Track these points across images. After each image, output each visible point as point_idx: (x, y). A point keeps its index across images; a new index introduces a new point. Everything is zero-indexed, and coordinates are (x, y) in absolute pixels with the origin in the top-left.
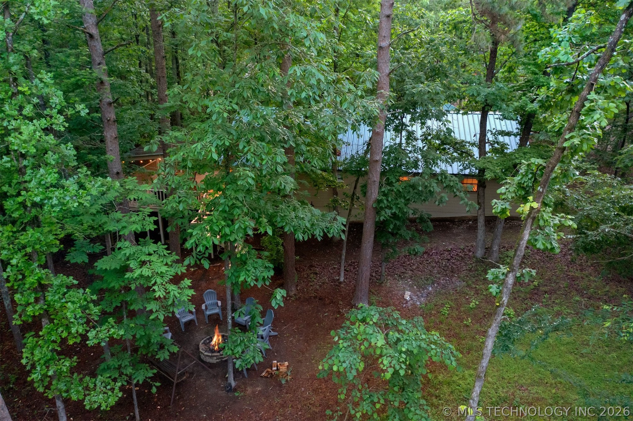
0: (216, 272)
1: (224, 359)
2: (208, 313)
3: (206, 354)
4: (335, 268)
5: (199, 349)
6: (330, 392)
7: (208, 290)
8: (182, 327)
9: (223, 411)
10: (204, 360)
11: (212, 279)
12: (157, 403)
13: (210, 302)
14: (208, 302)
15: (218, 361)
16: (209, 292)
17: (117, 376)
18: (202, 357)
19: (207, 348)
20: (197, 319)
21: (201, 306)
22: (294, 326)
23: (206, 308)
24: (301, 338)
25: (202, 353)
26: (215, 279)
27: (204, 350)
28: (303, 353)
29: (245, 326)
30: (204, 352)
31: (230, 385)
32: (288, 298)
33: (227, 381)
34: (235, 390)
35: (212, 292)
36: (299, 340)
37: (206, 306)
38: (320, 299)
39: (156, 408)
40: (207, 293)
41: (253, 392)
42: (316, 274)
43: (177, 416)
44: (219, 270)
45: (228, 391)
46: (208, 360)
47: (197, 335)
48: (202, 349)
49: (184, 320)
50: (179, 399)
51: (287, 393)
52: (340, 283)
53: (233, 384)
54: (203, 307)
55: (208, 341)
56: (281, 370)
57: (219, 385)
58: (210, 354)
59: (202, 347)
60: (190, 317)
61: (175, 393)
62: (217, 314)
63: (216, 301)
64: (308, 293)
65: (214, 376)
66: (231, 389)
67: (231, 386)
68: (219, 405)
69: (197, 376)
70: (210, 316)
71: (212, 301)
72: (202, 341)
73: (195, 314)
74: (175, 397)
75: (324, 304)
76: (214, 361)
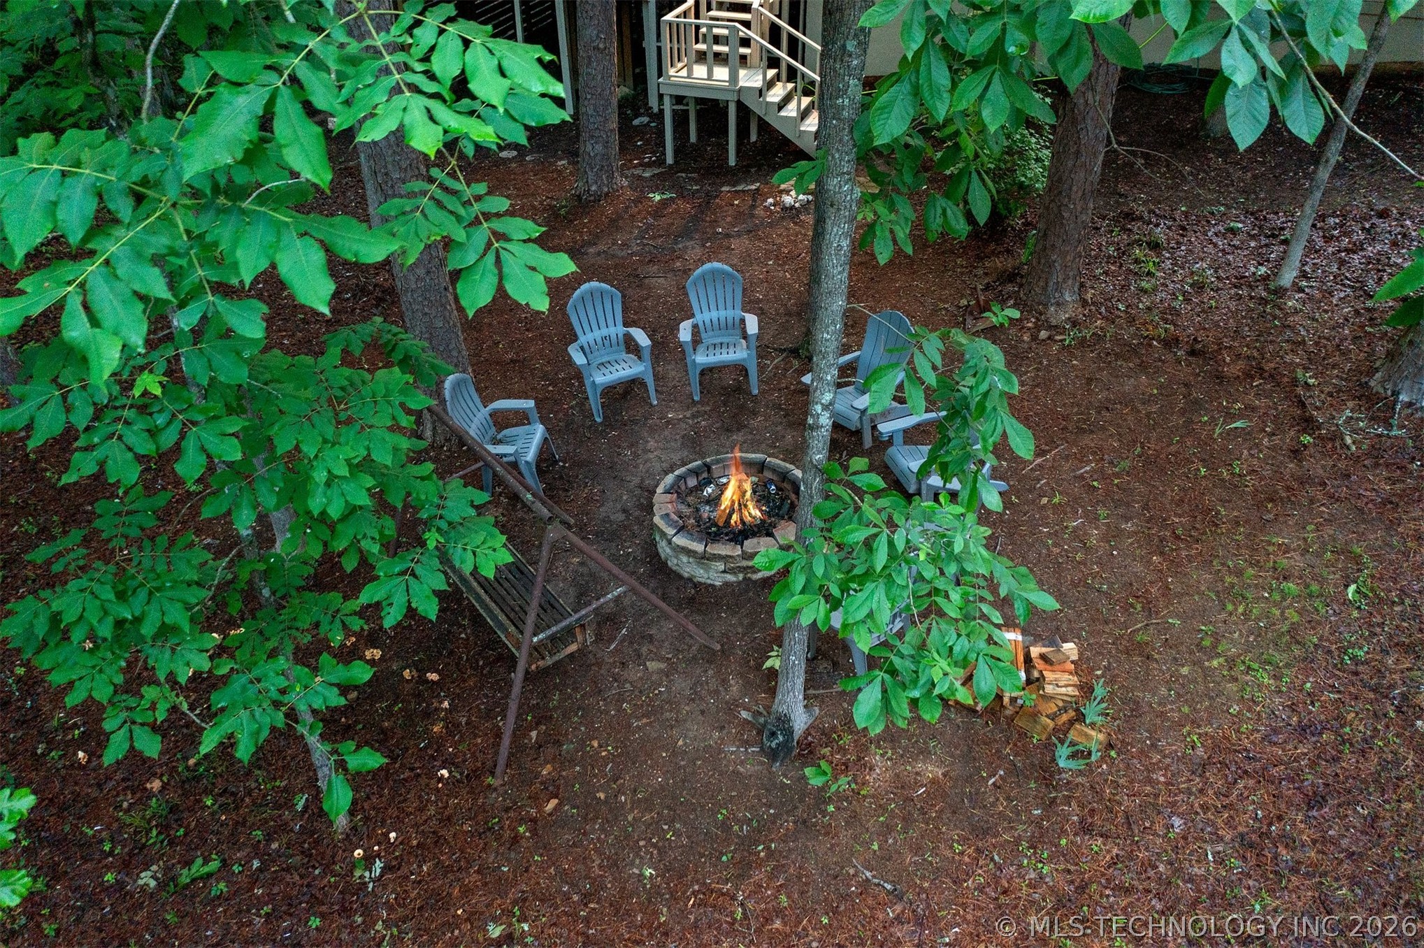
0: (741, 214)
1: (759, 576)
2: (702, 358)
3: (680, 540)
4: (1233, 231)
5: (649, 509)
6: (1354, 881)
7: (708, 266)
8: (595, 403)
9: (744, 867)
10: (672, 563)
11: (728, 236)
12: (438, 743)
13: (714, 315)
14: (703, 316)
15: (730, 578)
16: (713, 272)
17: (103, 694)
18: (664, 549)
19: (686, 510)
20: (656, 377)
21: (674, 329)
22: (1082, 461)
23: (696, 341)
24: (1128, 526)
25: (663, 534)
26: (739, 235)
27: (671, 523)
28: (1149, 609)
29: (858, 433)
30: (670, 531)
31: (784, 722)
32: (1043, 334)
33: (772, 692)
34: (807, 752)
35: (724, 272)
36: (1112, 535)
37: (695, 329)
38: (1193, 353)
39: (431, 774)
40: (703, 277)
41: (902, 785)
42: (1155, 246)
43: (516, 839)
44: (753, 207)
45: (773, 755)
46: (688, 568)
47: (652, 444)
48: (666, 516)
49: (602, 378)
50: (539, 746)
51: (1086, 829)
52: (1280, 292)
53: (800, 721)
54: (685, 333)
55: (692, 482)
56: (1049, 689)
57: (731, 708)
58: (699, 547)
59: (663, 504)
60: (626, 369)
61: (523, 708)
62: (740, 369)
63: (739, 313)
64: (1131, 320)
65: (710, 657)
66: (786, 747)
67: (789, 732)
68: (726, 827)
69: (630, 639)
70: (707, 372)
71: (723, 313)
72: (670, 479)
73: (646, 354)
74: (520, 731)
75: (1220, 378)
76: (714, 576)
